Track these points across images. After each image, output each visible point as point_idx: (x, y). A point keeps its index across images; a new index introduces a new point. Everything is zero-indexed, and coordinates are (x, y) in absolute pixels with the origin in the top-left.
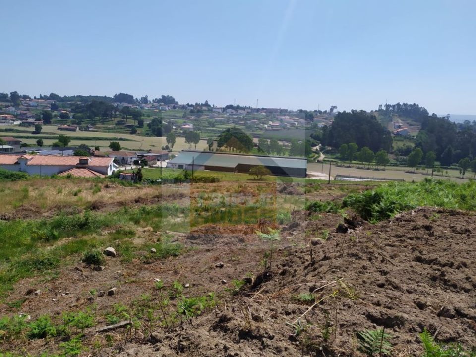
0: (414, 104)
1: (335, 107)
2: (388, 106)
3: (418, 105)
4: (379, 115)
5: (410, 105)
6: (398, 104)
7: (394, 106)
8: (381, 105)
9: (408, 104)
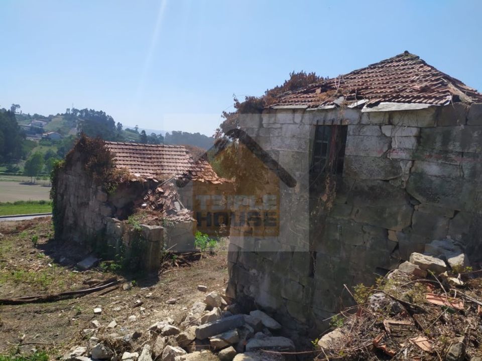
0: (101, 111)
1: (18, 106)
2: (75, 111)
3: (105, 113)
4: (63, 119)
5: (97, 112)
6: (86, 110)
7: (81, 112)
8: (69, 109)
9: (96, 110)
